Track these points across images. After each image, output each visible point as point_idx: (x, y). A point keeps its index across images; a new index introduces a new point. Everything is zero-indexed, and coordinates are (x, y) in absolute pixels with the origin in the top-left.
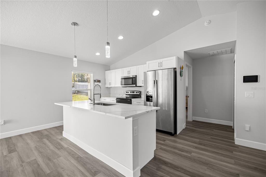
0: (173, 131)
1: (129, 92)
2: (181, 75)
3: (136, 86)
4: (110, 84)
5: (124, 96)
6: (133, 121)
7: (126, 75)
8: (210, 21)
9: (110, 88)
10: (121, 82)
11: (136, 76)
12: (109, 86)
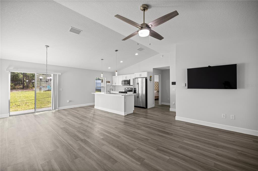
0: (145, 106)
1: (126, 88)
2: (150, 80)
3: (130, 85)
4: (115, 83)
5: (124, 91)
6: (124, 97)
7: (125, 79)
8: (163, 56)
9: (115, 86)
10: (122, 83)
11: (130, 80)
12: (115, 85)
